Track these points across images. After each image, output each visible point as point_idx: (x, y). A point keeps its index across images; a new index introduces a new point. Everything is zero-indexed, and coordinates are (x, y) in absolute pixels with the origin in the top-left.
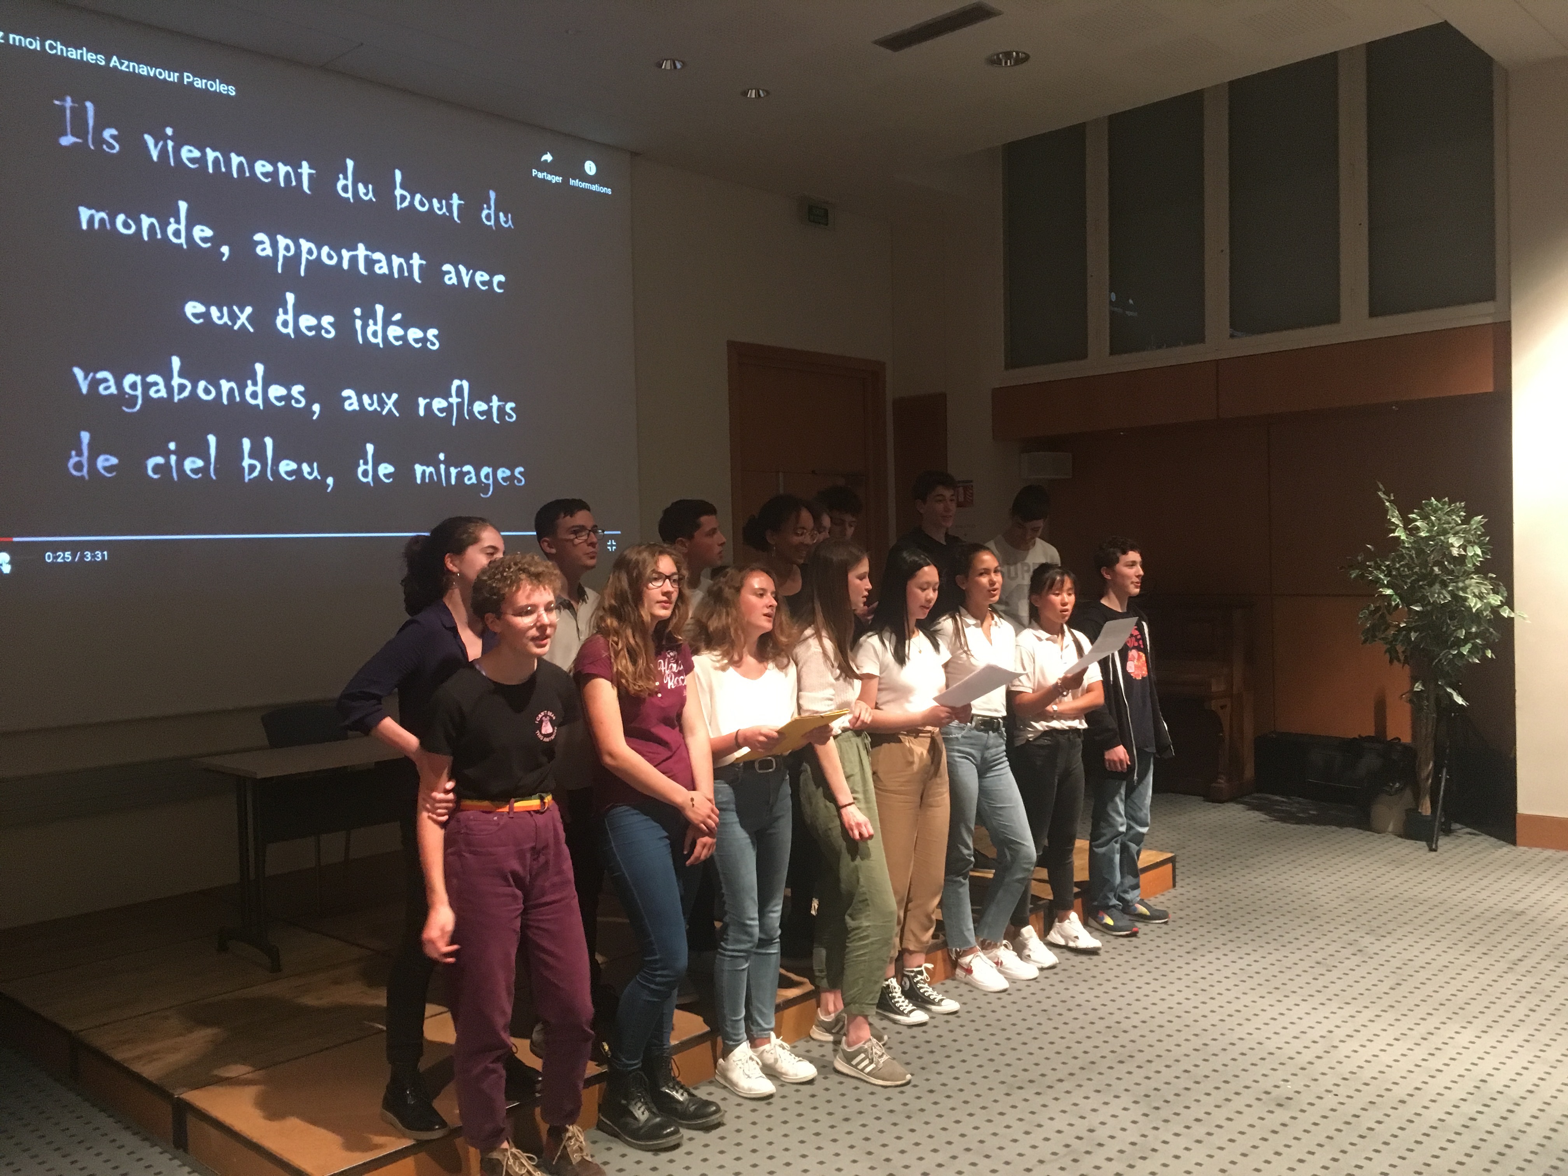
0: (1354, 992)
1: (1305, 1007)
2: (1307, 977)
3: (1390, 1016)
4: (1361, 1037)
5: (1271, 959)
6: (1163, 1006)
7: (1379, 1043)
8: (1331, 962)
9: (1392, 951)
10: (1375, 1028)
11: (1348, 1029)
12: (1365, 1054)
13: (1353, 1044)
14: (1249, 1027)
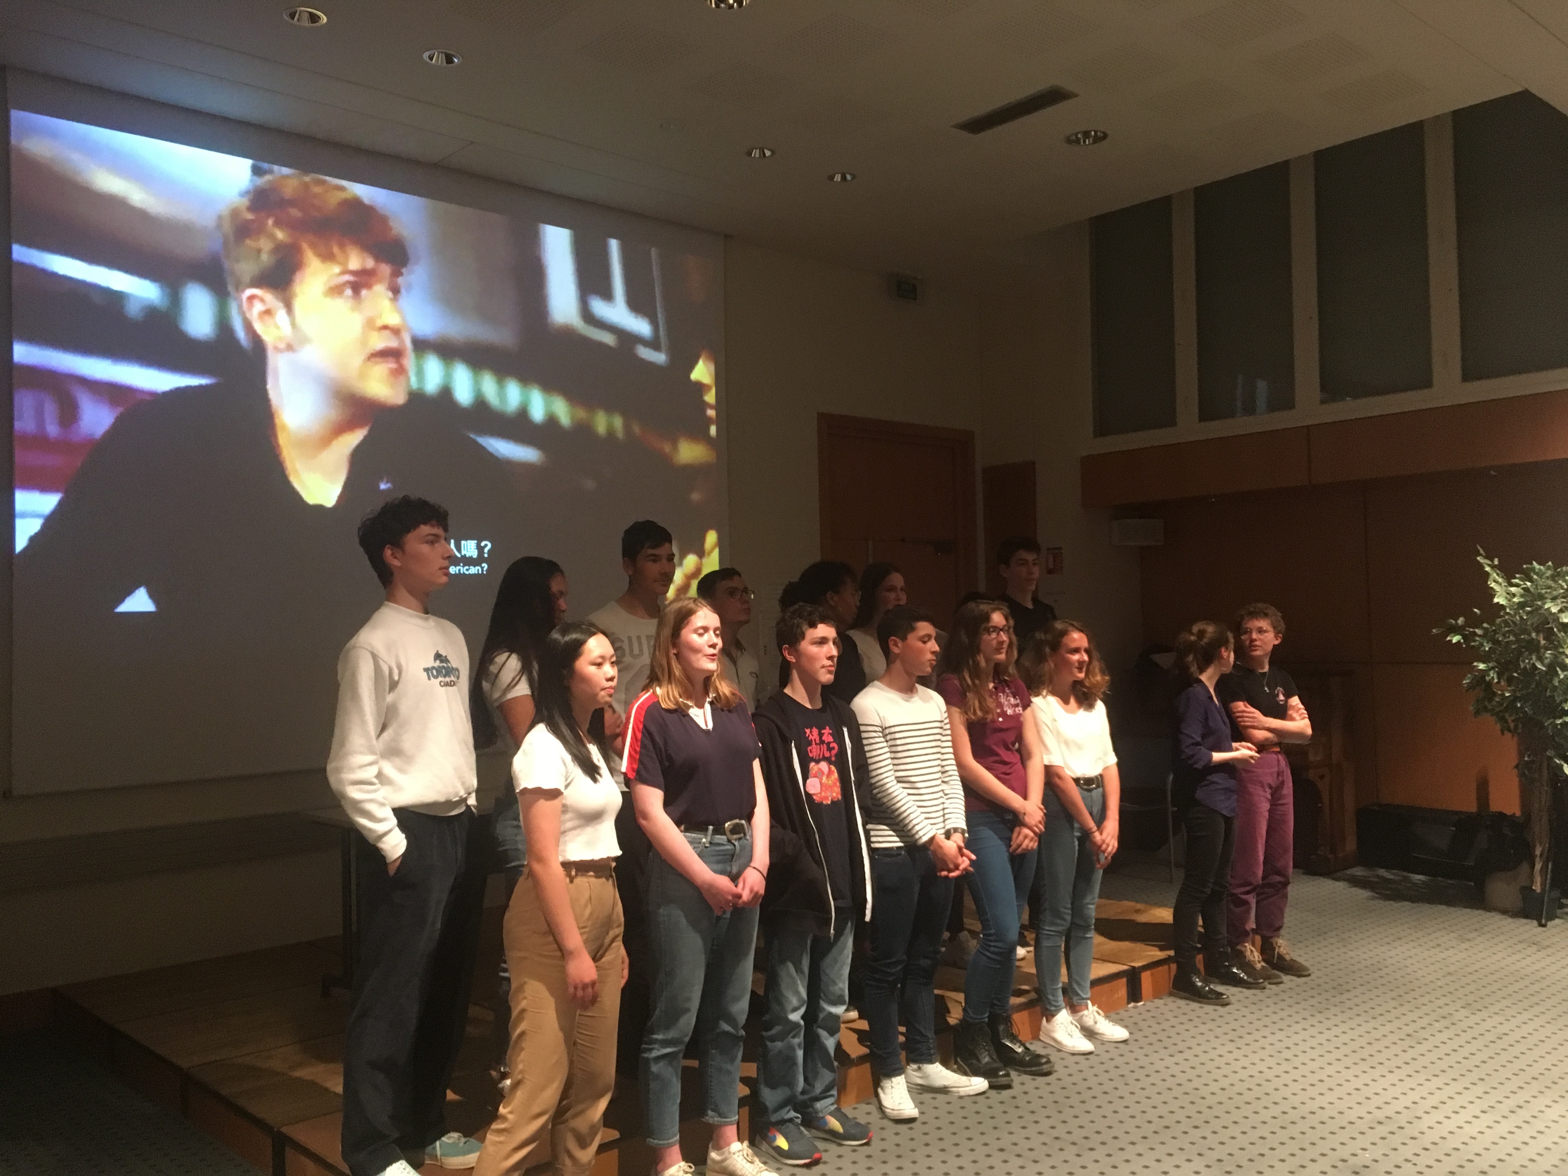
0: (1443, 1065)
1: (1392, 1078)
2: (1396, 1049)
3: (1479, 1090)
4: (1447, 1109)
5: (1361, 1030)
6: (1243, 1074)
7: (1465, 1115)
8: (1423, 1034)
9: (1488, 1024)
10: (1461, 1100)
11: (1433, 1101)
12: (1450, 1125)
13: (1438, 1116)
14: (1330, 1097)
